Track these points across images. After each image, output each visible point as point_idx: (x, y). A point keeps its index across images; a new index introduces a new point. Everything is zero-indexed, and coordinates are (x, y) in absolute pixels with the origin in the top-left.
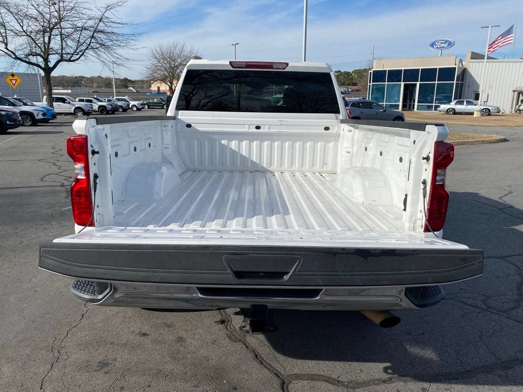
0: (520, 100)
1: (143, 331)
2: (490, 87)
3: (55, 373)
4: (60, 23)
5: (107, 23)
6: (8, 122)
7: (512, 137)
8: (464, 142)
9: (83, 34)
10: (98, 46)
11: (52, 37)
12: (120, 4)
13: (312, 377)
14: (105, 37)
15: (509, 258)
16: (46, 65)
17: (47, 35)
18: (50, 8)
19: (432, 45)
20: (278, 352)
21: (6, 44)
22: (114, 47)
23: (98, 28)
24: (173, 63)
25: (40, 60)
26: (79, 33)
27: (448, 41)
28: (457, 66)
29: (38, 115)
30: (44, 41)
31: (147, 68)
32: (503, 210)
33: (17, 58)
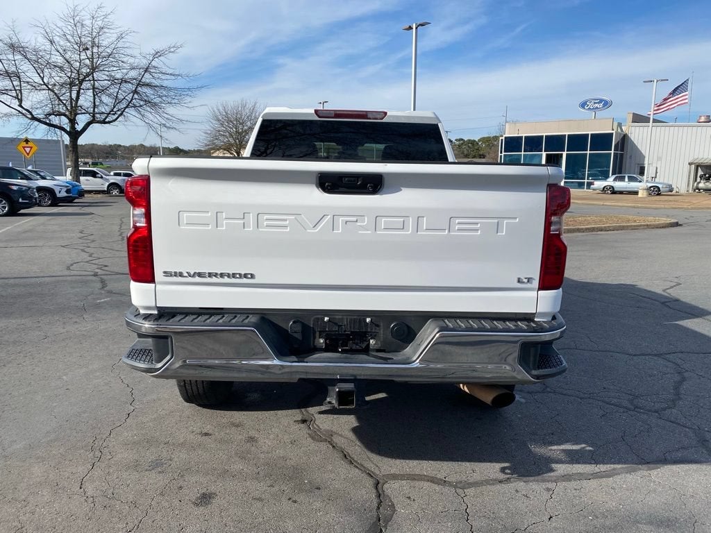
0: (699, 175)
1: (205, 431)
2: (659, 159)
3: (97, 472)
4: (92, 73)
5: (154, 74)
6: (20, 200)
7: (687, 221)
8: (623, 226)
9: (124, 89)
10: (142, 103)
11: (82, 91)
12: (172, 50)
13: (413, 477)
14: (152, 92)
15: (668, 356)
16: (73, 127)
17: (75, 89)
18: (80, 55)
19: (583, 105)
20: (372, 451)
21: (20, 101)
22: (164, 105)
23: (143, 80)
24: (241, 127)
25: (64, 122)
26: (118, 86)
27: (603, 100)
28: (614, 132)
29: (60, 192)
30: (71, 96)
31: (207, 133)
32: (667, 304)
33: (34, 118)
